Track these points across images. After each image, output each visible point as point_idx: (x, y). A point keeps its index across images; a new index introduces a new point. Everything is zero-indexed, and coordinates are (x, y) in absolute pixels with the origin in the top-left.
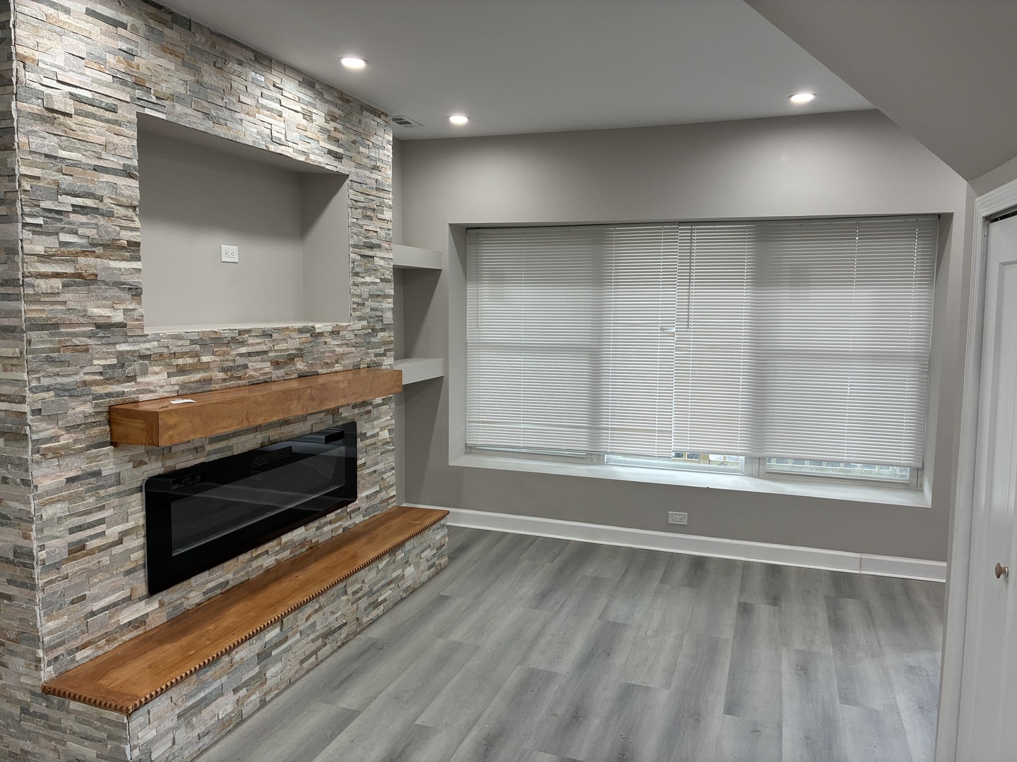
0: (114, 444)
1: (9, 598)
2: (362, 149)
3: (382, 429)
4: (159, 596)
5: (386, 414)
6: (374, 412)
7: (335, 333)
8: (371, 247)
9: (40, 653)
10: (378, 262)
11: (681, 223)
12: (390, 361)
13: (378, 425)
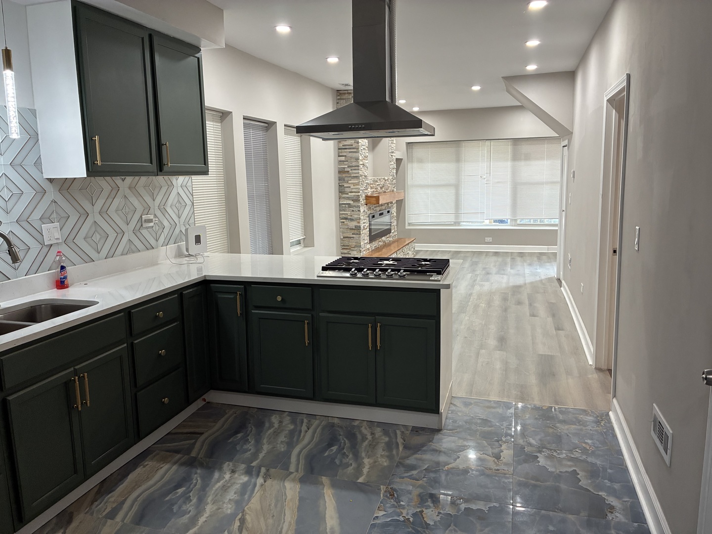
0: (366, 205)
1: (353, 237)
3: (395, 212)
4: (370, 244)
5: (395, 207)
7: (388, 180)
8: (392, 153)
9: (361, 249)
10: (394, 157)
11: (487, 140)
12: (395, 190)
13: (394, 210)
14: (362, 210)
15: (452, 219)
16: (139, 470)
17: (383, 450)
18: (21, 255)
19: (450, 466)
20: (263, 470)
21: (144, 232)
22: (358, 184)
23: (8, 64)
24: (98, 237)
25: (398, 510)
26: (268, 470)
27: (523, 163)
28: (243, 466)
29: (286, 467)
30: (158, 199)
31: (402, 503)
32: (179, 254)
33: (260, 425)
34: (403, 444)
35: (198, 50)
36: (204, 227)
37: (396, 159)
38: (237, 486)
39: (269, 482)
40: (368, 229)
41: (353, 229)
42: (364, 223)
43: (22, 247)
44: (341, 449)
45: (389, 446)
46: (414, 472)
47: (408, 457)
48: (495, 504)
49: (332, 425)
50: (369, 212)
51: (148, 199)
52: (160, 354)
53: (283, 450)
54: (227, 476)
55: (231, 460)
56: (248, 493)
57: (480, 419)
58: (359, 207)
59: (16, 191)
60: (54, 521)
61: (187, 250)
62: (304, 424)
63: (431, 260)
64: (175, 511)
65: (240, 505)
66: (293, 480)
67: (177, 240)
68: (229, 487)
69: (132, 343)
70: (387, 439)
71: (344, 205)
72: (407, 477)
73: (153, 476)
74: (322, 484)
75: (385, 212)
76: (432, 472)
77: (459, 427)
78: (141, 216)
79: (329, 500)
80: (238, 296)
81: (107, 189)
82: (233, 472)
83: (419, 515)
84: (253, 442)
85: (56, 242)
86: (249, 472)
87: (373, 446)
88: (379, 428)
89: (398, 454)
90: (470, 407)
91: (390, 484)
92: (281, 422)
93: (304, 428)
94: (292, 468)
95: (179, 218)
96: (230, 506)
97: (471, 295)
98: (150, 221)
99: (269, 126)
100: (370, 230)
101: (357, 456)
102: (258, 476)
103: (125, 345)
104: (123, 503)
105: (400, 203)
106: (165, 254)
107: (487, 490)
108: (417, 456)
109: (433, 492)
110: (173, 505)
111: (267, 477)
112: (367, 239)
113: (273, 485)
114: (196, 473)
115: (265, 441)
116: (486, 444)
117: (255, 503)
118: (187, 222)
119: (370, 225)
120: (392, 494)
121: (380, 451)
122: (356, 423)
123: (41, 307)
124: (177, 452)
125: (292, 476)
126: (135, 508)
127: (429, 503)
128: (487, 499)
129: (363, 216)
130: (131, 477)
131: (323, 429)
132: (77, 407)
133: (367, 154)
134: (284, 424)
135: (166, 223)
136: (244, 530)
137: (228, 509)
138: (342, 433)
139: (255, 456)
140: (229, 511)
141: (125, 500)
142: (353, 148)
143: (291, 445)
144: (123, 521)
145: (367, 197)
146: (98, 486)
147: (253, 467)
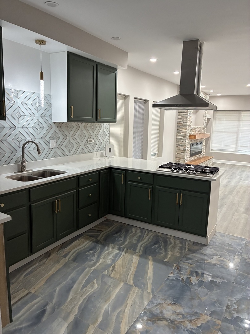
0: (189, 139)
1: (182, 154)
4: (190, 158)
7: (202, 128)
9: (185, 160)
12: (205, 133)
13: (204, 143)
14: (187, 141)
15: (234, 149)
16: (77, 241)
17: (178, 250)
18: (41, 152)
19: (208, 261)
20: (125, 249)
21: (88, 145)
22: (186, 129)
23: (42, 78)
24: (70, 146)
25: (180, 275)
26: (127, 250)
28: (117, 247)
29: (135, 250)
30: (95, 132)
31: (182, 273)
32: (102, 156)
33: (127, 231)
34: (188, 248)
35: (116, 70)
36: (113, 145)
37: (207, 118)
38: (114, 254)
39: (127, 254)
40: (189, 151)
41: (182, 150)
42: (188, 148)
43: (42, 148)
44: (159, 246)
45: (181, 248)
46: (190, 261)
47: (188, 254)
48: (225, 281)
49: (158, 236)
50: (191, 143)
51: (91, 132)
52: (89, 196)
53: (135, 243)
54: (110, 249)
55: (113, 243)
56: (118, 257)
57: (227, 243)
58: (186, 140)
59: (42, 126)
60: (44, 255)
61: (105, 154)
62: (146, 234)
63: (210, 167)
64: (88, 259)
65: (114, 261)
66: (137, 255)
67: (102, 150)
68: (110, 254)
69: (78, 190)
70: (181, 245)
71: (178, 139)
72: (187, 262)
73: (82, 244)
74: (149, 259)
75: (199, 143)
76: (199, 262)
77: (216, 245)
78: (88, 139)
79: (151, 266)
80: (123, 175)
81: (75, 127)
82: (113, 248)
83: (188, 279)
84: (123, 238)
85: (54, 147)
86: (119, 249)
87: (174, 247)
88: (178, 240)
89: (185, 252)
90: (224, 237)
91: (178, 264)
92: (136, 231)
93: (145, 235)
94: (137, 251)
95: (103, 140)
96: (110, 261)
97: (237, 186)
98: (91, 141)
99: (146, 102)
100: (191, 151)
101: (166, 250)
102: (123, 251)
103: (76, 190)
104: (70, 252)
105: (208, 139)
106: (96, 155)
107: (223, 274)
108: (193, 254)
109: (197, 271)
110: (88, 256)
111: (126, 252)
112: (189, 155)
113: (128, 256)
114: (98, 246)
115: (128, 238)
116: (228, 255)
117: (119, 262)
118: (106, 143)
119: (191, 148)
120: (178, 268)
121: (177, 250)
122: (169, 237)
123: (47, 172)
124: (92, 237)
125: (137, 254)
126: (74, 255)
127: (195, 275)
128: (222, 278)
129: (187, 144)
130: (74, 243)
131: (153, 237)
132: (56, 212)
133: (192, 115)
134: (137, 232)
135: (97, 142)
136: (114, 271)
137: (109, 262)
138: (161, 240)
139: (123, 243)
140: (109, 263)
141: (71, 251)
142: (185, 113)
143: (138, 241)
144: (69, 259)
145: (190, 136)
146: (61, 245)
147: (122, 247)
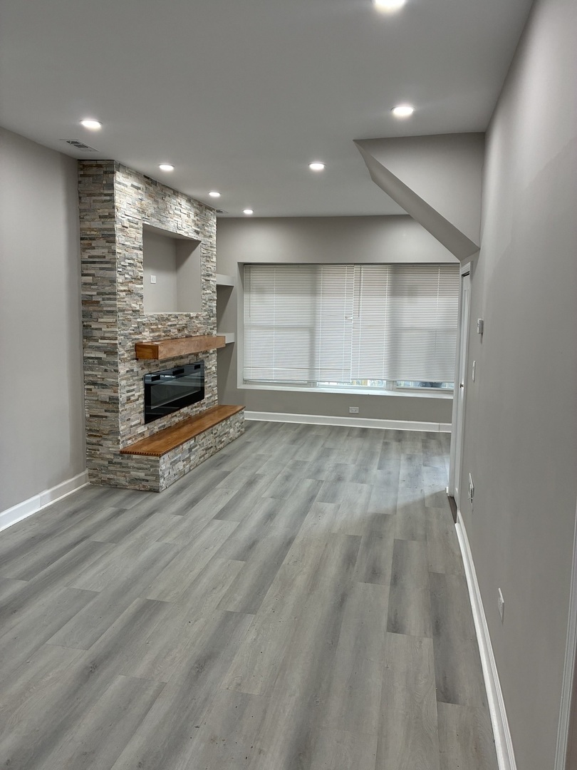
0: (137, 359)
2: (206, 228)
3: (213, 366)
4: (147, 425)
5: (214, 358)
6: (210, 357)
7: (197, 317)
8: (209, 276)
9: (120, 438)
10: (212, 283)
11: (355, 264)
12: (215, 332)
13: (211, 364)
14: (123, 369)
15: (304, 376)
22: (114, 324)
27: (405, 300)
37: (217, 286)
40: (142, 401)
41: (106, 402)
42: (128, 392)
50: (144, 371)
58: (116, 364)
71: (90, 360)
75: (189, 368)
100: (148, 401)
112: (139, 418)
119: (148, 392)
129: (127, 379)
142: (107, 263)
145: (139, 347)
